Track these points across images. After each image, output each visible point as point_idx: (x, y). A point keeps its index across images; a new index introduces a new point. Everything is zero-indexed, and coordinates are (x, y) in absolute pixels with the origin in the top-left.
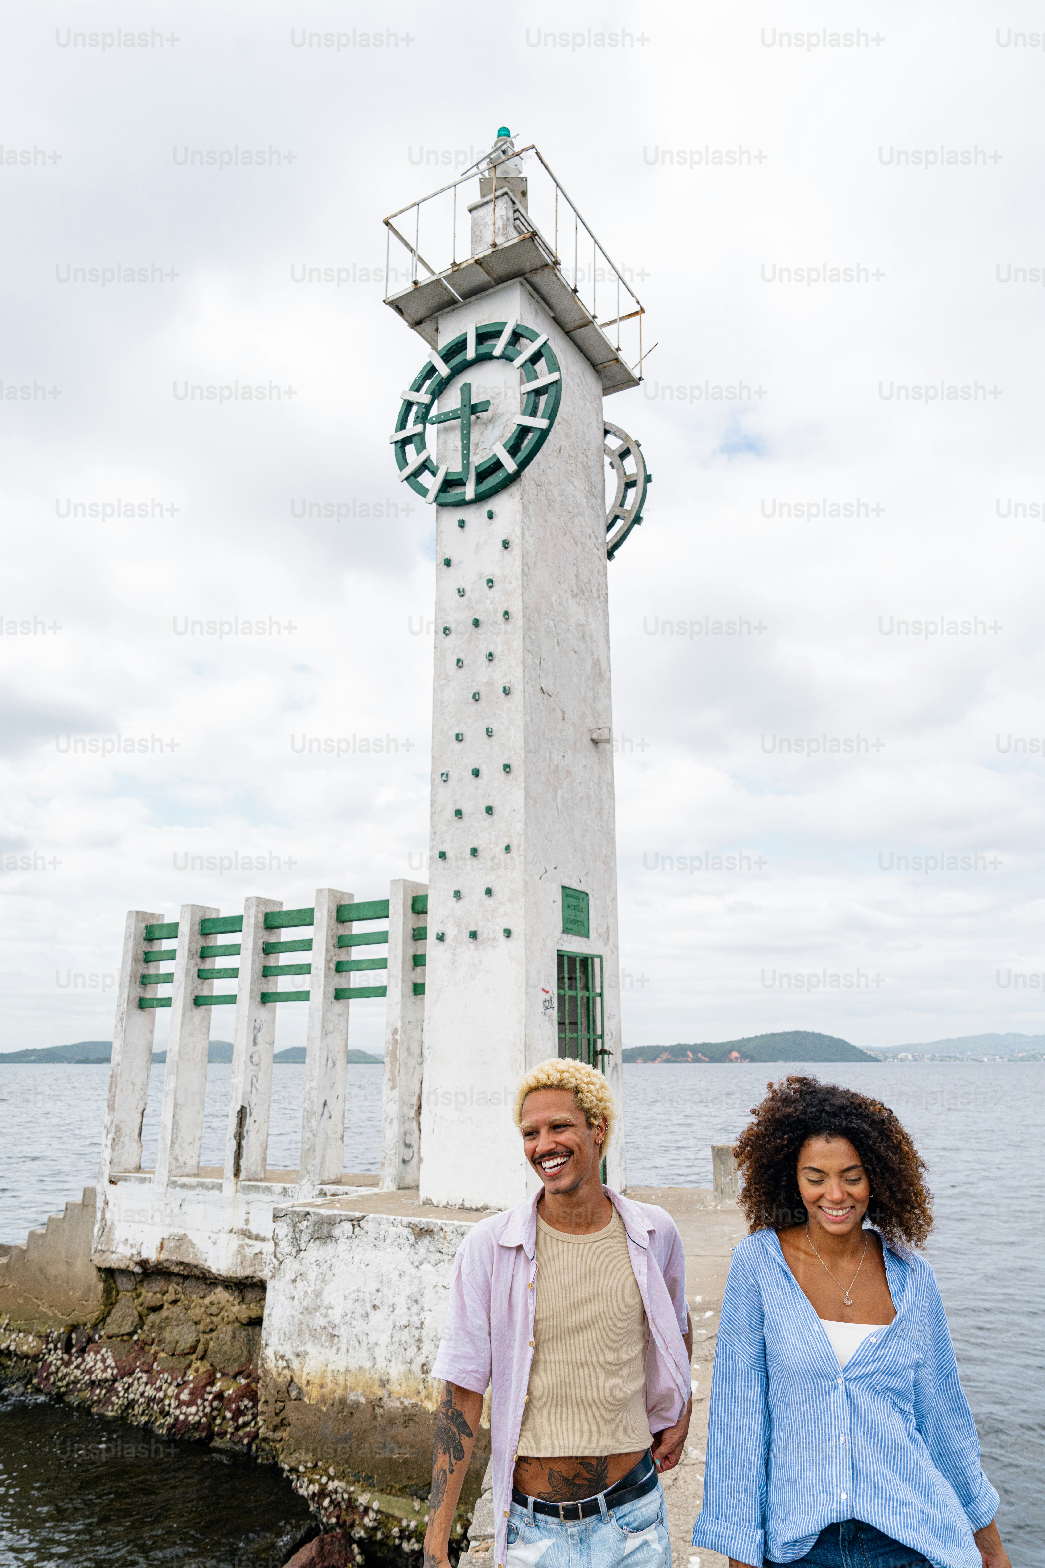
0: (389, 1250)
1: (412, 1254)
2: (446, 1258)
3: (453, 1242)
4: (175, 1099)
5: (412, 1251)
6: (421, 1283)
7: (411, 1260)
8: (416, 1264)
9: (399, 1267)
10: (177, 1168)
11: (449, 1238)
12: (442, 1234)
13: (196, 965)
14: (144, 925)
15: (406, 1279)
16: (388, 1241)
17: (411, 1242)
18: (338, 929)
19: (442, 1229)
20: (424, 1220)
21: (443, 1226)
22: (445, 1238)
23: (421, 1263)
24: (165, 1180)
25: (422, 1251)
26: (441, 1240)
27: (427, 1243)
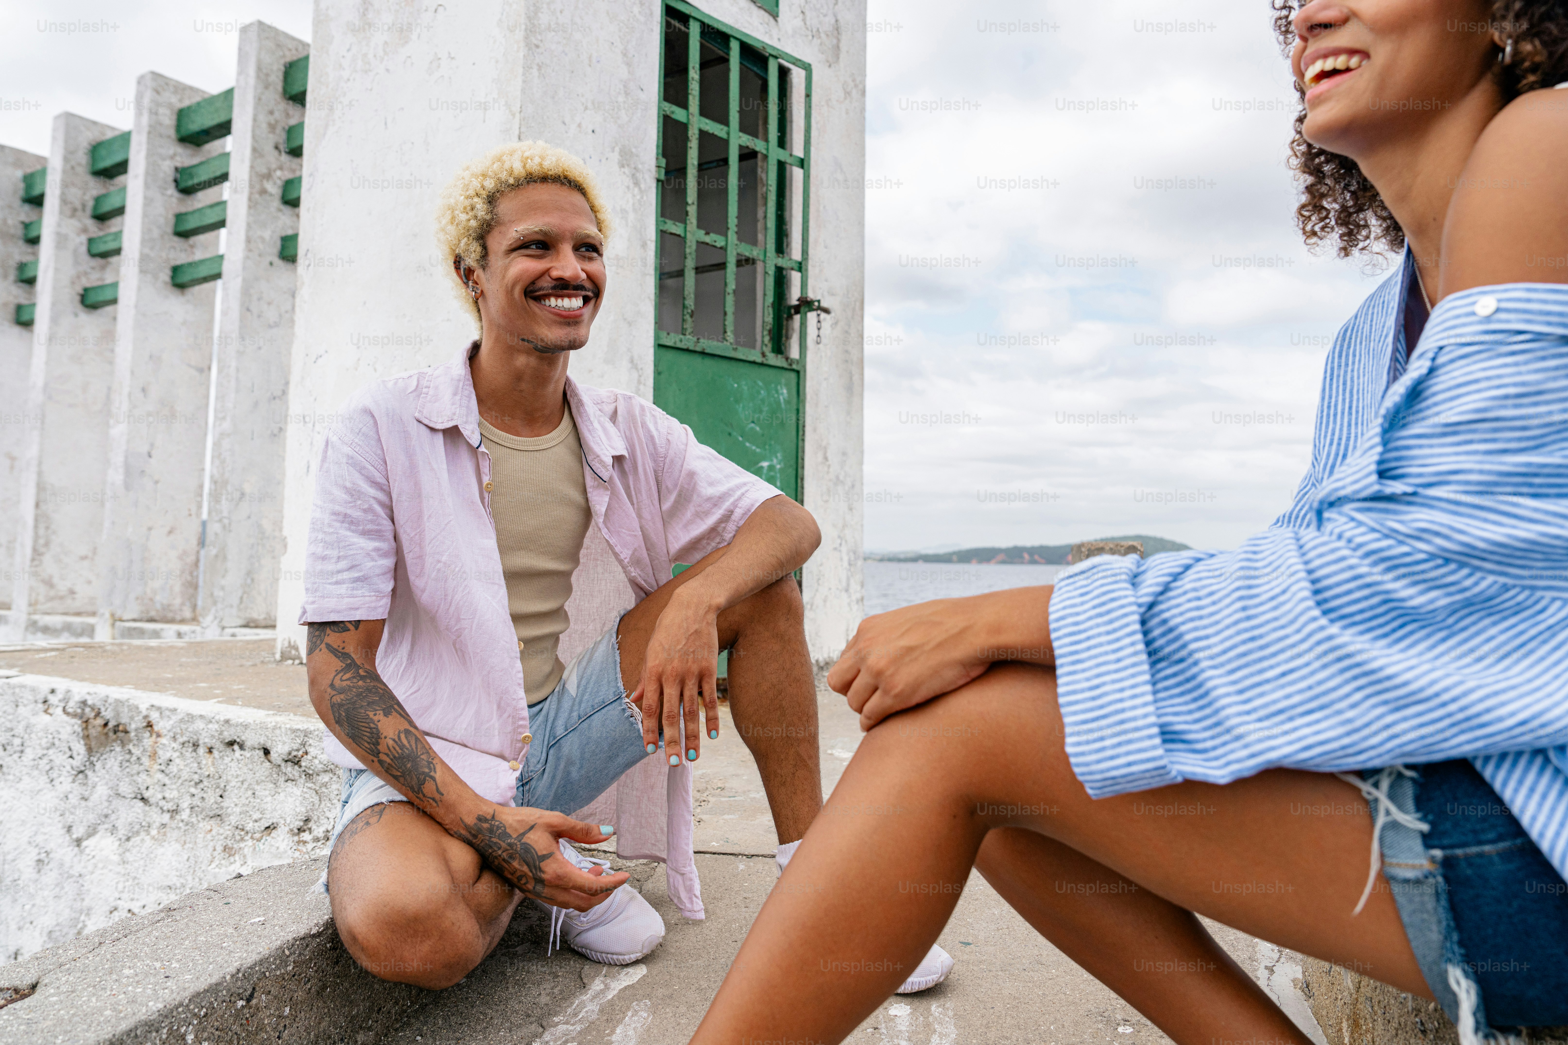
0: (27, 783)
1: (74, 799)
2: (157, 818)
3: (173, 768)
4: (40, 474)
5: (77, 790)
6: (80, 895)
7: (70, 819)
8: (79, 831)
9: (40, 839)
10: (51, 599)
11: (164, 755)
12: (148, 741)
13: (85, 230)
14: (19, 174)
15: (50, 877)
16: (29, 754)
17: (77, 762)
18: (288, 115)
19: (150, 725)
20: (116, 693)
21: (154, 716)
22: (154, 756)
23: (92, 832)
24: (23, 618)
25: (101, 792)
26: (145, 760)
27: (116, 768)
